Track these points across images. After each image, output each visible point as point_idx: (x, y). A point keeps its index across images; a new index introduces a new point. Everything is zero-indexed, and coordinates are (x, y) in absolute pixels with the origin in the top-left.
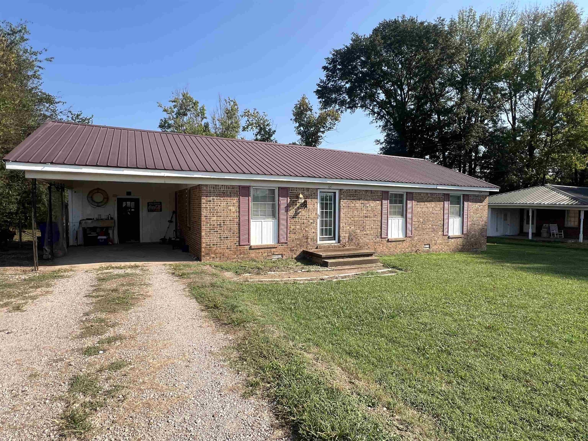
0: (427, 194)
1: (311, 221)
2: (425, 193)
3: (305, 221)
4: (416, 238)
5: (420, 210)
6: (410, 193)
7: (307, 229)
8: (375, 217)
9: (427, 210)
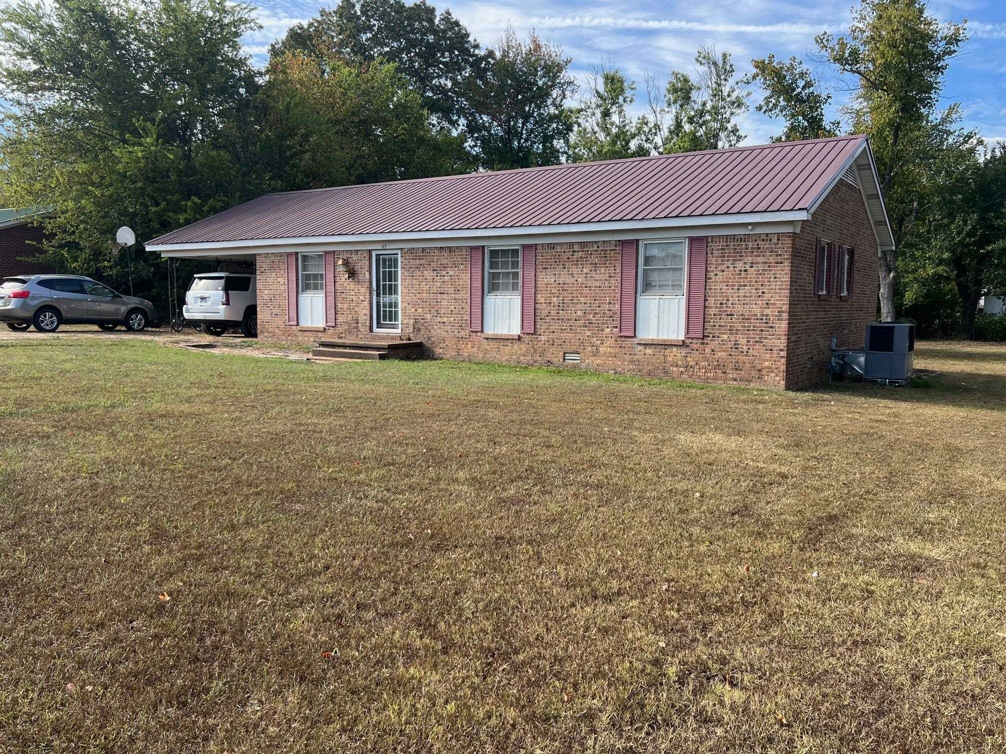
0: (571, 245)
1: (362, 298)
2: (564, 244)
3: (354, 298)
4: (543, 338)
5: (553, 280)
6: (530, 246)
7: (356, 309)
8: (456, 294)
9: (570, 280)
